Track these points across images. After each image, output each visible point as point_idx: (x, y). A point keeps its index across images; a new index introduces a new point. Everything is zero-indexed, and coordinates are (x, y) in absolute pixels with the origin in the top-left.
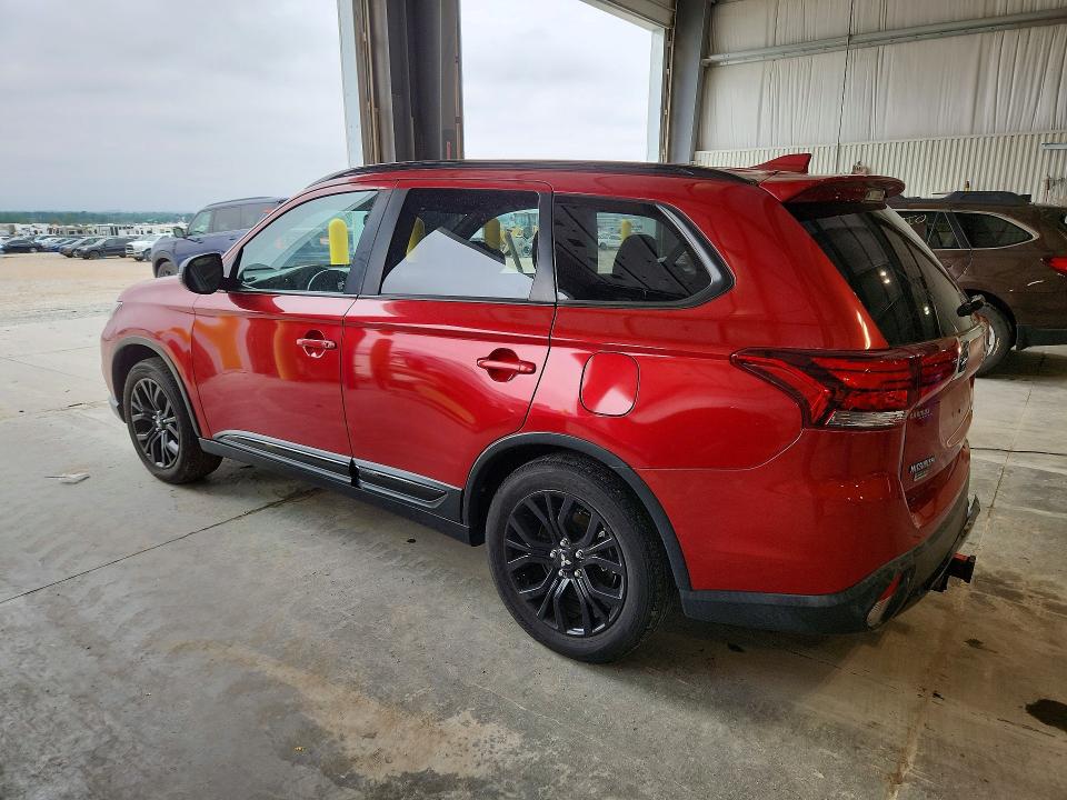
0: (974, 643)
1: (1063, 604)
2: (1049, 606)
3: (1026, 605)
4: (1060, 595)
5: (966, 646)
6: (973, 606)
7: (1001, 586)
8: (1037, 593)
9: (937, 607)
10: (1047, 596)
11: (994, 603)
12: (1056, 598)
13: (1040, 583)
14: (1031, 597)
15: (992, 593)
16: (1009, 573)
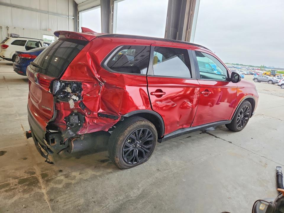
0: (25, 159)
1: (3, 190)
2: (8, 185)
3: (16, 180)
4: (5, 193)
5: (26, 157)
6: (32, 169)
7: (27, 183)
8: (14, 189)
9: (41, 163)
10: (10, 190)
11: (26, 174)
12: (6, 191)
13: (14, 195)
14: (16, 185)
15: (29, 178)
16: (28, 192)
